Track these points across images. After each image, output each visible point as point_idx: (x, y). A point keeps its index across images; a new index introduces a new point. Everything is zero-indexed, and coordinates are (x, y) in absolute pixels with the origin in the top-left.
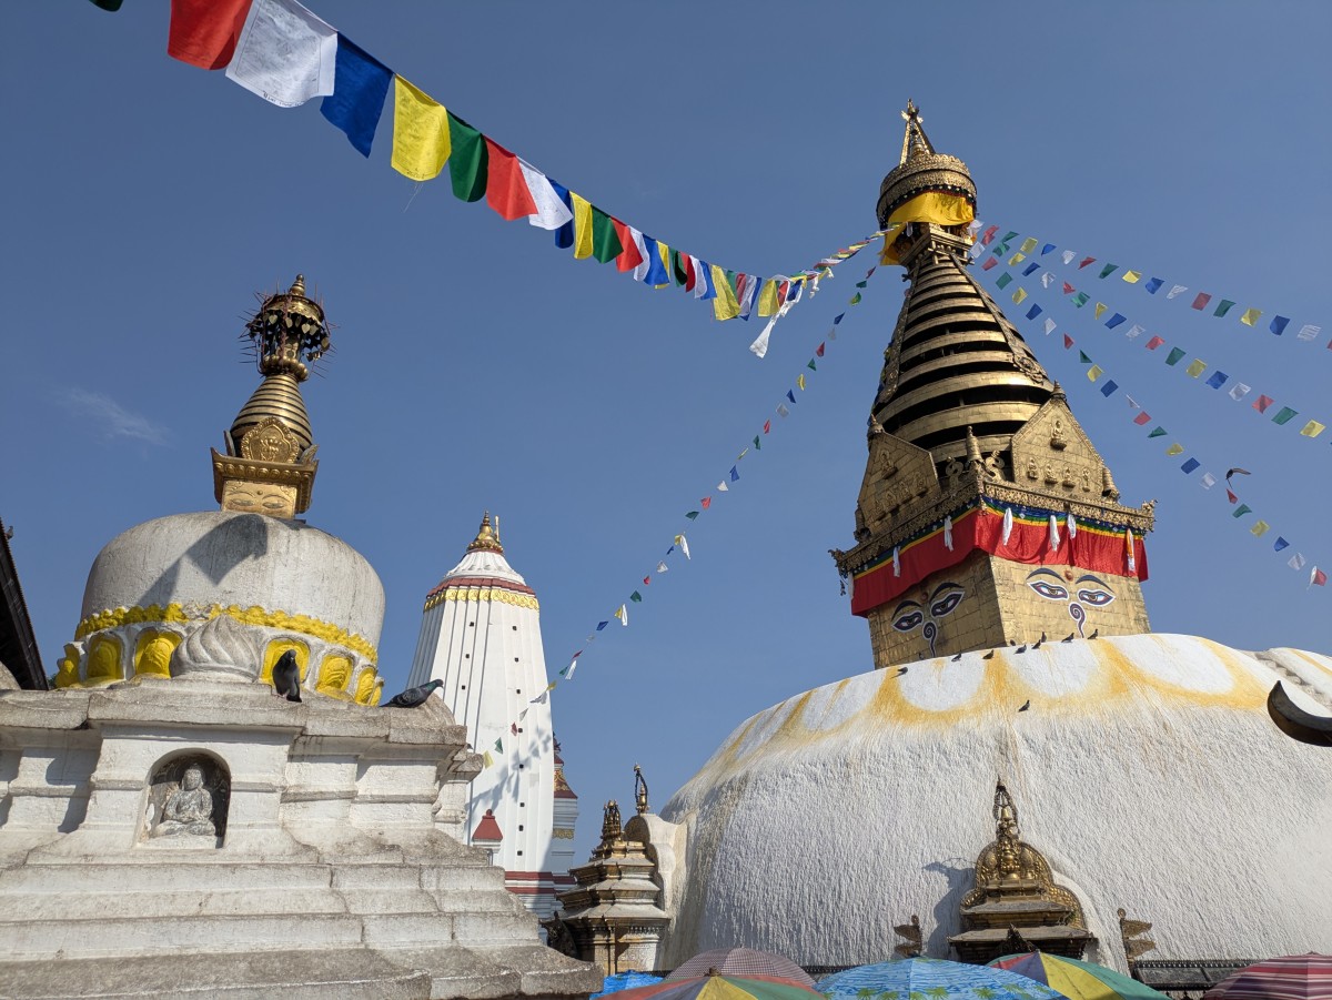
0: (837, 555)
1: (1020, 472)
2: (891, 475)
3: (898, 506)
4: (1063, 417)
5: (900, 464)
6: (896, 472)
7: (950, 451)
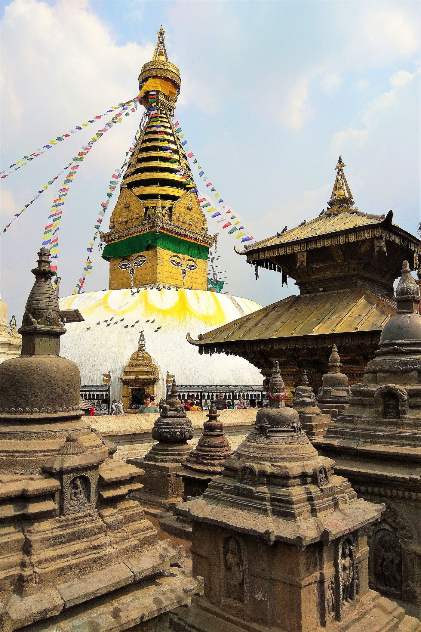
0: (102, 233)
1: (174, 218)
2: (127, 207)
3: (128, 221)
4: (194, 198)
5: (132, 204)
6: (129, 206)
7: (150, 203)
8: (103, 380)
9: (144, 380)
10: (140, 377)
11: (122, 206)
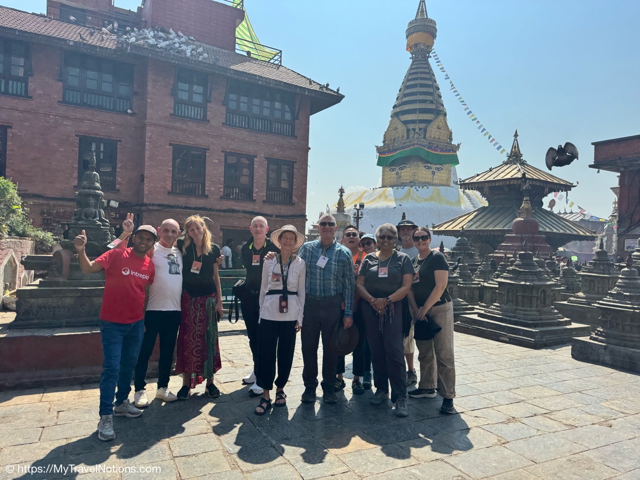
0: (377, 147)
3: (395, 139)
5: (398, 127)
6: (397, 128)
7: (411, 126)
11: (392, 128)
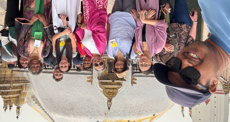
8: (136, 80)
9: (109, 79)
10: (111, 81)
